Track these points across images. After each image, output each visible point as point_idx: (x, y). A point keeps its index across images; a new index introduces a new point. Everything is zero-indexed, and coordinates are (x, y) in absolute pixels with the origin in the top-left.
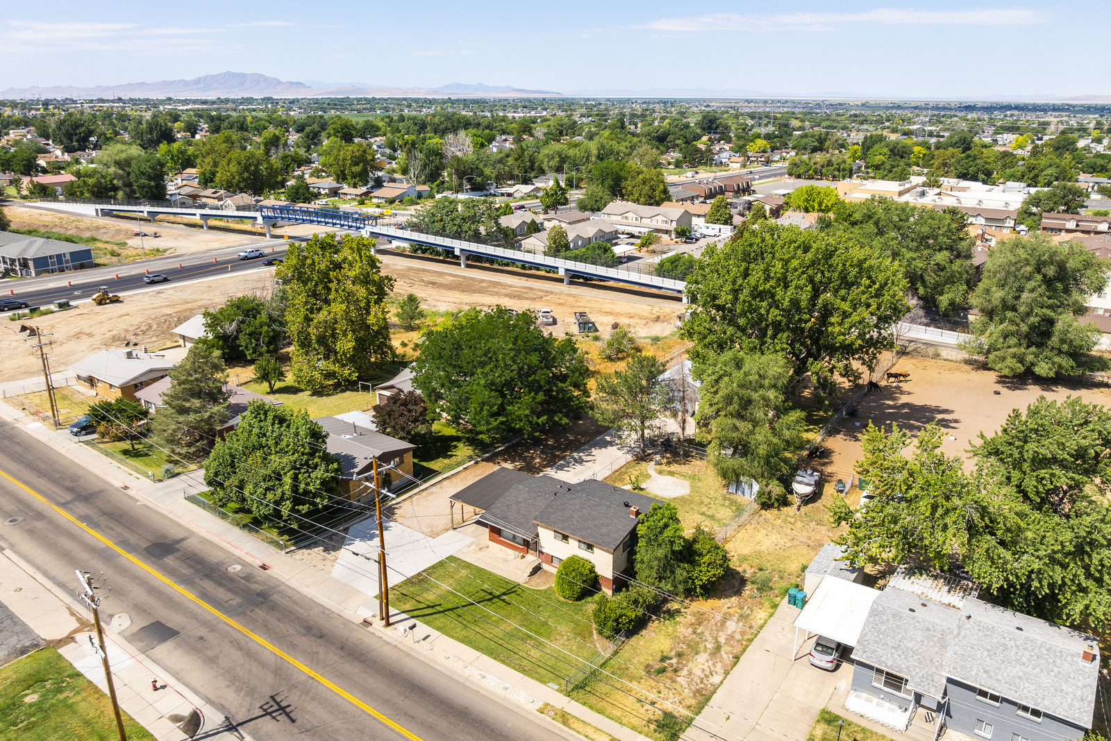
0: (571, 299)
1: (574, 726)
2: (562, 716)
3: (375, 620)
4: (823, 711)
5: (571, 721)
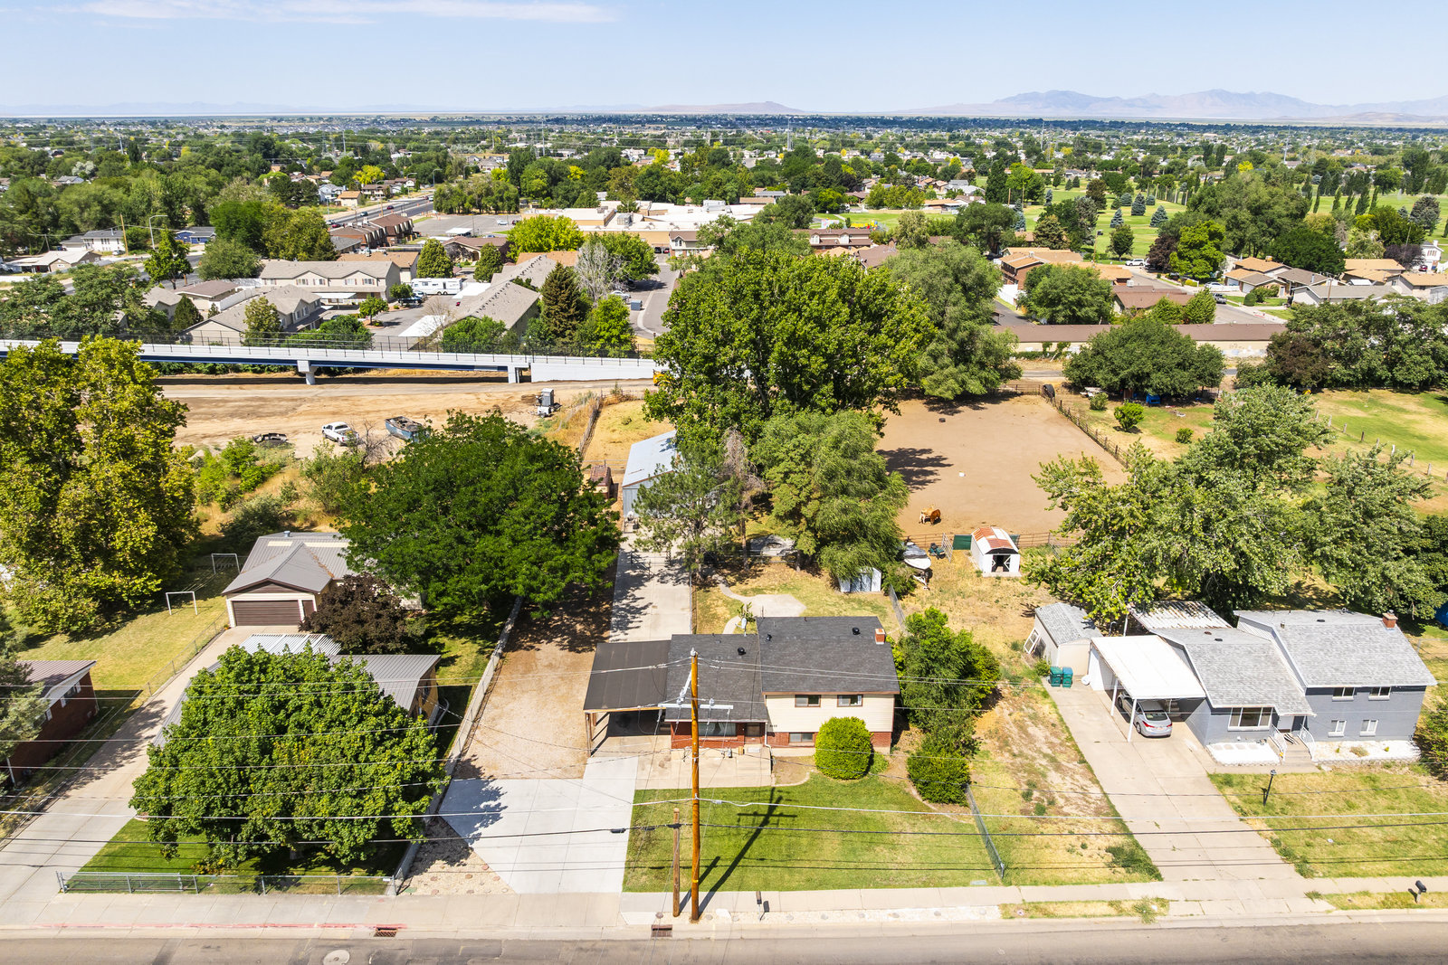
0: (344, 404)
1: (1060, 913)
2: (1036, 909)
3: (668, 920)
4: (1210, 776)
5: (1051, 908)
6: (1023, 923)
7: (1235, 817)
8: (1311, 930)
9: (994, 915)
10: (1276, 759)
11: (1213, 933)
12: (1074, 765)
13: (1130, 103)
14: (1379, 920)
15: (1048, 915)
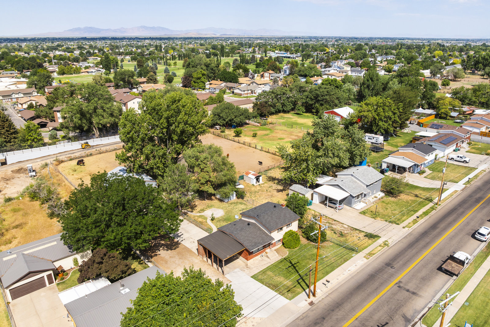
2: (370, 254)
3: (309, 301)
4: (360, 213)
5: (372, 252)
6: (372, 258)
7: (373, 219)
8: (410, 234)
9: (365, 260)
10: (365, 205)
11: (399, 242)
12: (334, 222)
13: (115, 31)
14: (416, 227)
15: (374, 254)
